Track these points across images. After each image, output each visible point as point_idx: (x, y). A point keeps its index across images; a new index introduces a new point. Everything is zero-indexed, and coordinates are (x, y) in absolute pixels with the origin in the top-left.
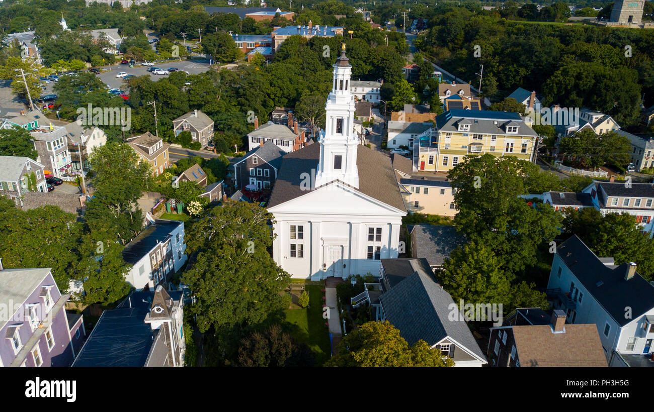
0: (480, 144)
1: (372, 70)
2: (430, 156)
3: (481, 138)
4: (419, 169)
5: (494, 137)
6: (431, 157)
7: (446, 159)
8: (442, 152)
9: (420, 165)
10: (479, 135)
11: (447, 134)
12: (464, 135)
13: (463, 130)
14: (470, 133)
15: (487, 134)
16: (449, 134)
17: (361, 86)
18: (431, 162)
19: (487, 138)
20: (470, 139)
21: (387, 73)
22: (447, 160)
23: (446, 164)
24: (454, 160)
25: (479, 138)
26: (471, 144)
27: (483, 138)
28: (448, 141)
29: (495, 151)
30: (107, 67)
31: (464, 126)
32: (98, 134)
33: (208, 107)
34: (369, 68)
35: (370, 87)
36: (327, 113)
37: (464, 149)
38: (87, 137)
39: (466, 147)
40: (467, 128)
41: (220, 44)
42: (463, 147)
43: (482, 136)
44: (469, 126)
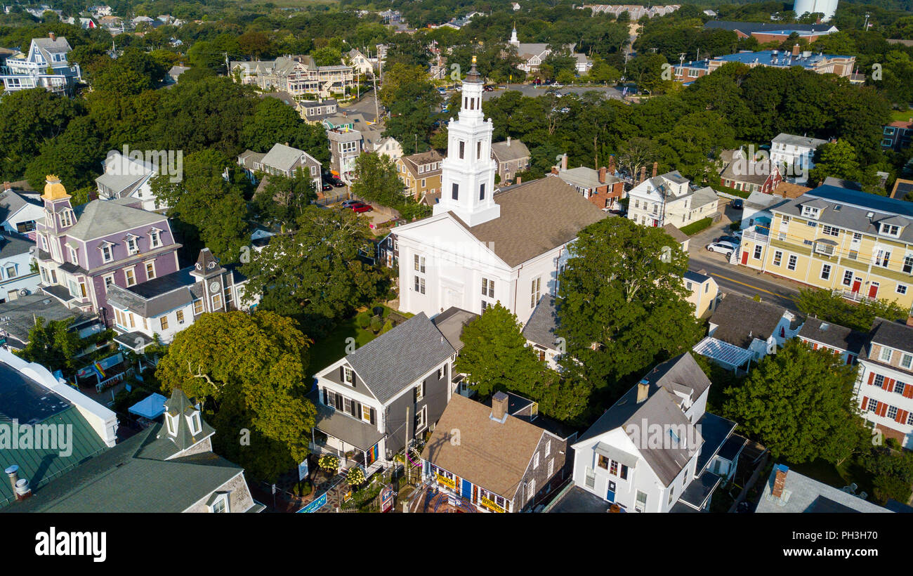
0: (834, 243)
1: (831, 123)
2: (757, 247)
3: (837, 235)
4: (740, 262)
5: (858, 236)
6: (759, 248)
7: (779, 255)
8: (774, 243)
9: (741, 256)
10: (834, 229)
11: (784, 217)
12: (810, 224)
13: (808, 216)
14: (818, 223)
15: (846, 229)
16: (787, 218)
17: (794, 143)
18: (757, 256)
19: (845, 235)
20: (818, 232)
21: (845, 129)
22: (780, 257)
23: (778, 264)
24: (791, 260)
25: (833, 234)
26: (819, 240)
27: (839, 233)
28: (784, 228)
29: (857, 260)
30: (503, 84)
31: (812, 209)
32: (393, 145)
33: (530, 138)
34: (826, 119)
35: (807, 146)
36: (449, 133)
37: (807, 246)
38: (379, 146)
39: (810, 243)
40: (814, 213)
41: (647, 68)
42: (806, 242)
43: (837, 230)
44: (819, 212)
